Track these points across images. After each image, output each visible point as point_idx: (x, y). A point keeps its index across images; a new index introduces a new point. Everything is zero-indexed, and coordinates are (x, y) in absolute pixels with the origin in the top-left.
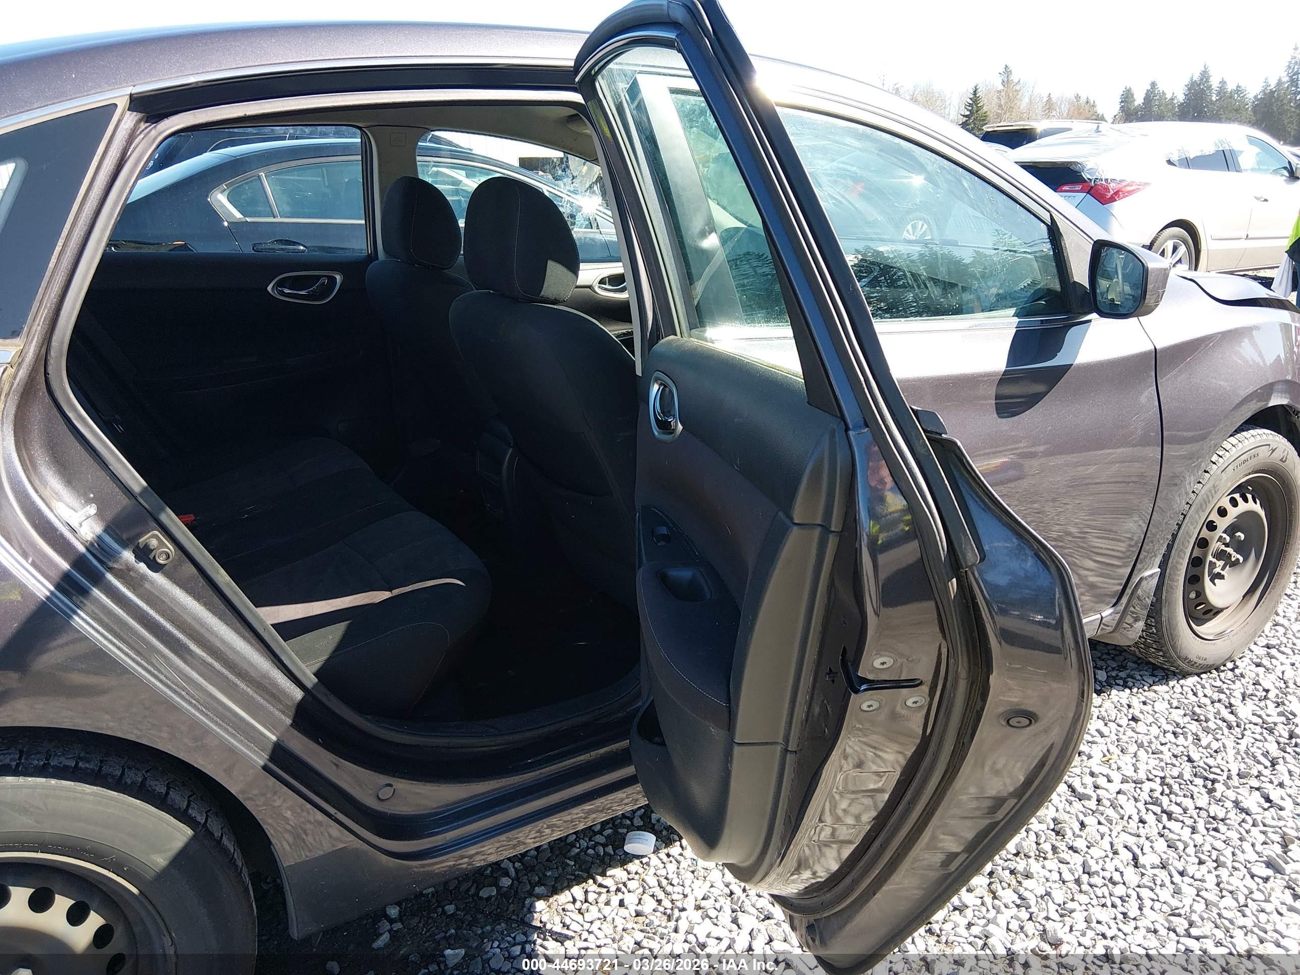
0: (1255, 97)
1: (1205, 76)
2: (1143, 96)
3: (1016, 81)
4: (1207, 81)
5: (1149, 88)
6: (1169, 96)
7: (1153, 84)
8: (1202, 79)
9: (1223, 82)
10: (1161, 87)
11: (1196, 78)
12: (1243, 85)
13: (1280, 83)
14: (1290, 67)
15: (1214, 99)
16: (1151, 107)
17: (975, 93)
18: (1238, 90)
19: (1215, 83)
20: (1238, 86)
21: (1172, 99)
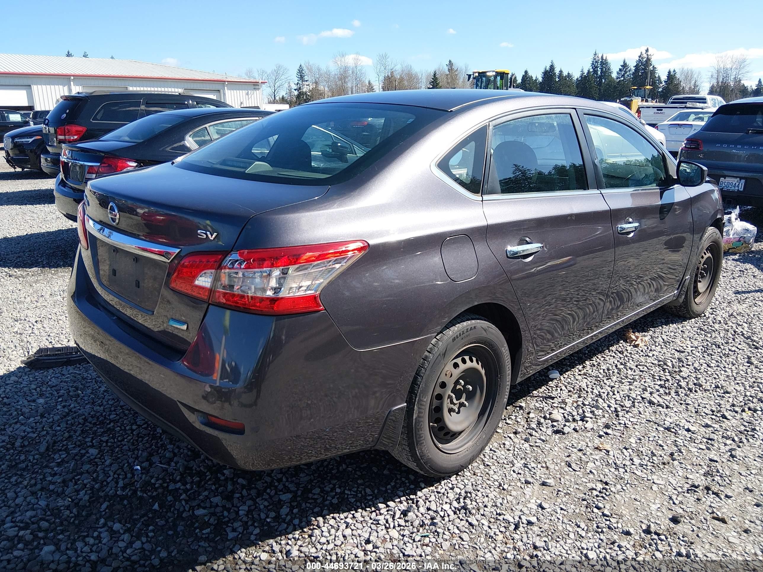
0: (577, 79)
1: (552, 67)
2: (521, 78)
3: (455, 69)
4: (554, 70)
5: (524, 74)
6: (534, 78)
7: (526, 72)
8: (550, 70)
9: (561, 71)
10: (530, 73)
11: (548, 68)
12: (570, 73)
13: (589, 72)
14: (593, 64)
15: (557, 80)
16: (525, 84)
17: (435, 75)
18: (569, 75)
19: (557, 71)
20: (568, 74)
21: (536, 80)
